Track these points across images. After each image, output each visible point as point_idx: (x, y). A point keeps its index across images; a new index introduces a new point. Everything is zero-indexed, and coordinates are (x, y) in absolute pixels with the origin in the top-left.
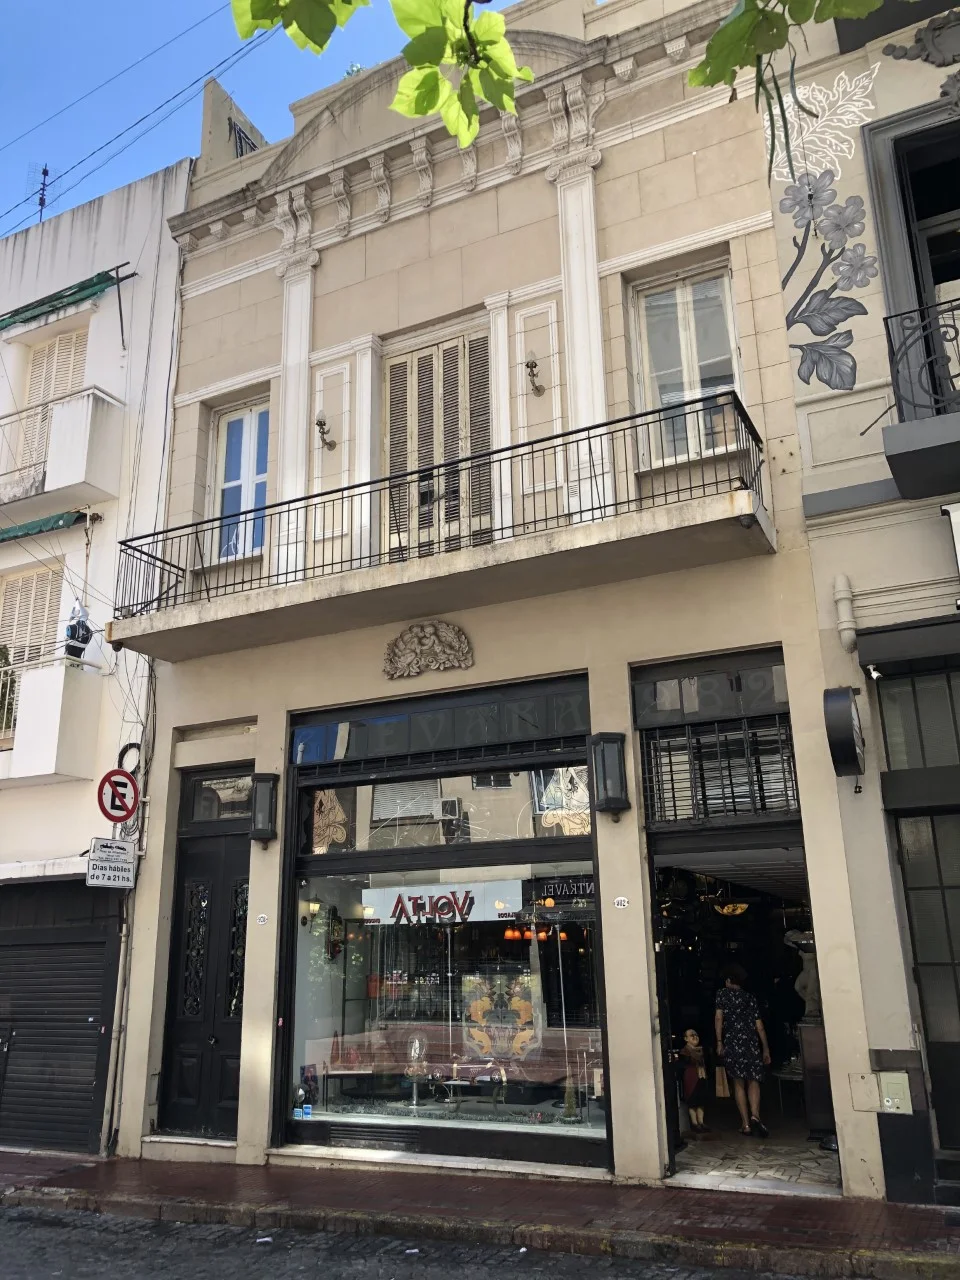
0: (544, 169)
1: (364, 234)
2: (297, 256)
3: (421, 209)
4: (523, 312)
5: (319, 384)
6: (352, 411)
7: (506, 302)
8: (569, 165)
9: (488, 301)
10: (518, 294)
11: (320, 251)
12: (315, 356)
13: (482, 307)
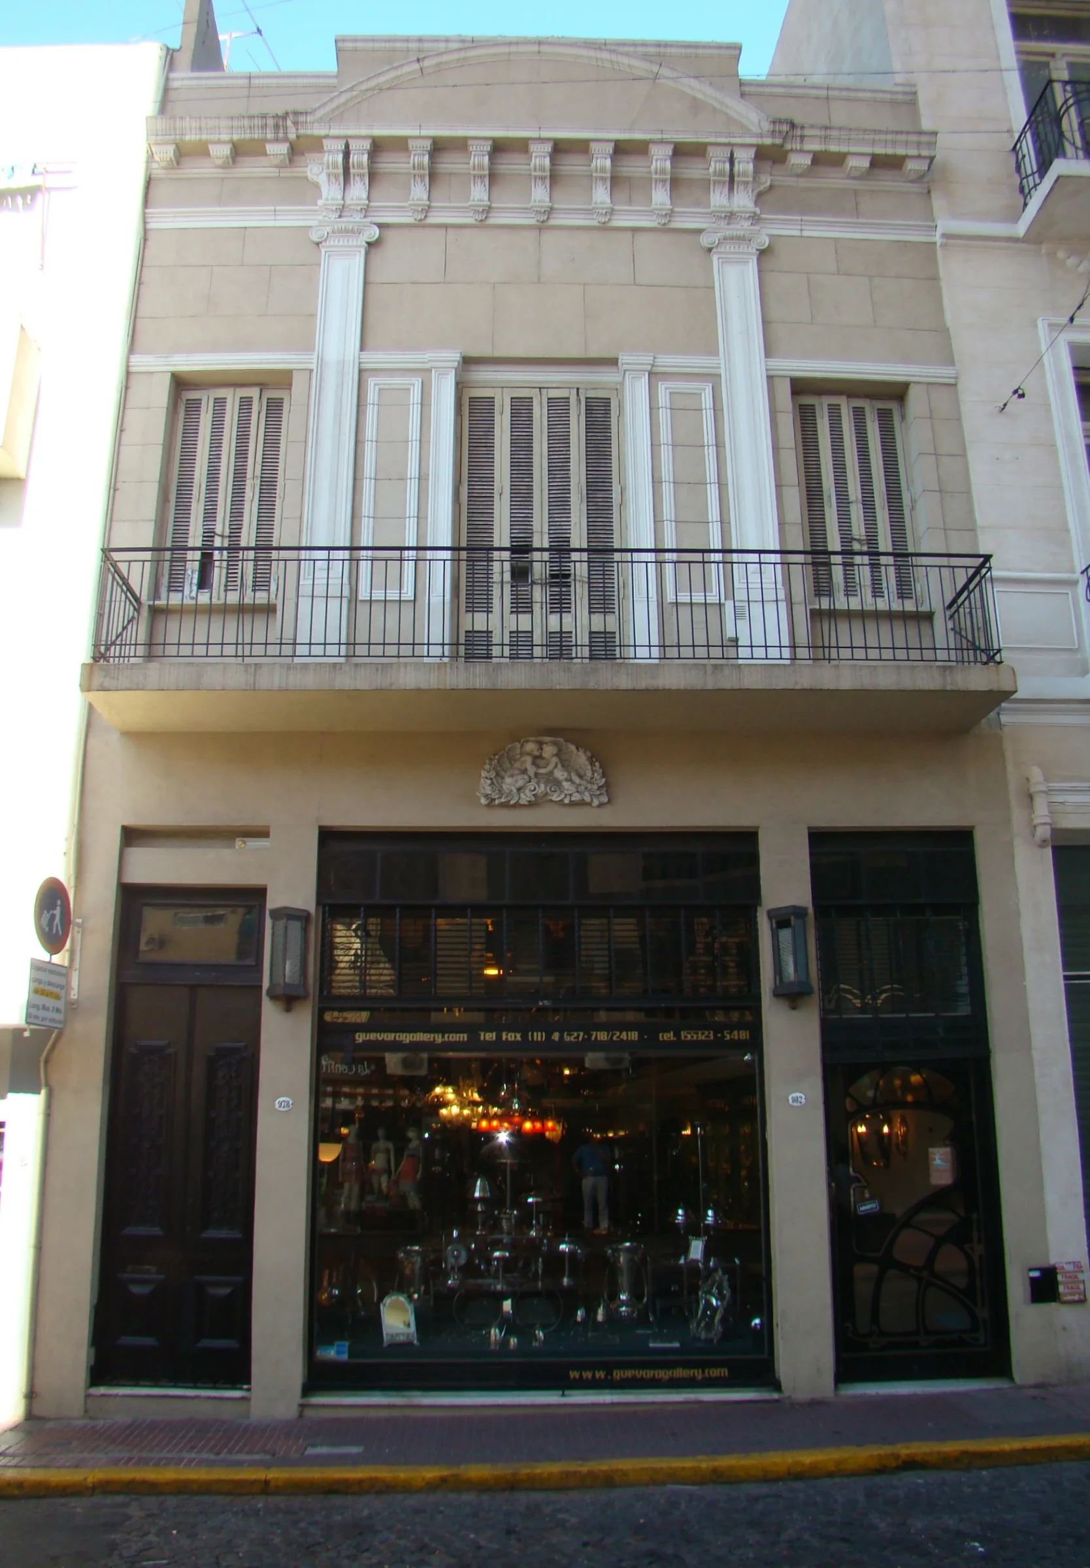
0: (699, 231)
1: (446, 227)
2: (345, 223)
3: (532, 222)
4: (670, 384)
5: (372, 396)
6: (423, 442)
7: (649, 368)
8: (732, 238)
9: (624, 359)
10: (668, 362)
11: (381, 226)
12: (367, 356)
13: (613, 362)
